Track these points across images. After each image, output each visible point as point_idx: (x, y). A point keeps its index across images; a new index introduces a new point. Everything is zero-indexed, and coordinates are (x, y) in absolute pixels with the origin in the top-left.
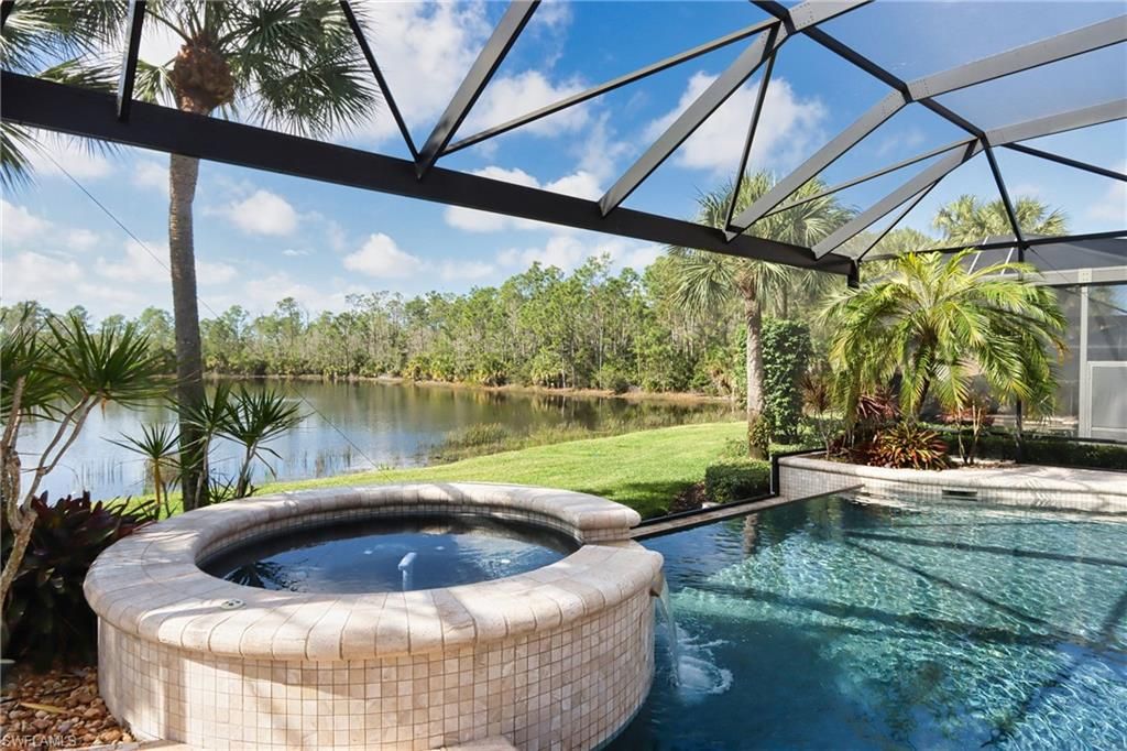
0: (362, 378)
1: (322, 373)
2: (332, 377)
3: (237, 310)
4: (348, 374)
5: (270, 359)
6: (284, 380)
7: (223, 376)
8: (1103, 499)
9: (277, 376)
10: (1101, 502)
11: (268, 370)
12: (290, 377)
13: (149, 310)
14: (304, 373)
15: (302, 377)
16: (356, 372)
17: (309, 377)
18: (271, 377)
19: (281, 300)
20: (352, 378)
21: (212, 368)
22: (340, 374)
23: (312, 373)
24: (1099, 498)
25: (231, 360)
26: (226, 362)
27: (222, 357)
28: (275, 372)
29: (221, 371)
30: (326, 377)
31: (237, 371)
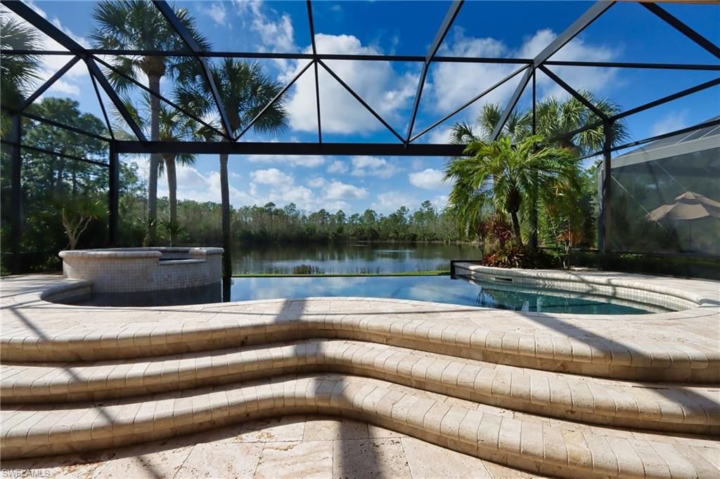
0: (463, 243)
1: (443, 240)
2: (447, 242)
3: (403, 208)
4: (455, 241)
5: (418, 233)
6: (424, 243)
7: (396, 242)
8: (592, 287)
9: (421, 242)
10: (590, 288)
11: (417, 238)
12: (427, 242)
13: (367, 211)
14: (434, 240)
15: (433, 242)
16: (460, 240)
17: (436, 242)
18: (418, 242)
19: (423, 202)
20: (458, 242)
21: (392, 237)
22: (451, 240)
23: (438, 240)
24: (589, 286)
25: (400, 234)
26: (398, 235)
27: (396, 232)
28: (420, 240)
29: (396, 239)
30: (445, 242)
31: (404, 239)
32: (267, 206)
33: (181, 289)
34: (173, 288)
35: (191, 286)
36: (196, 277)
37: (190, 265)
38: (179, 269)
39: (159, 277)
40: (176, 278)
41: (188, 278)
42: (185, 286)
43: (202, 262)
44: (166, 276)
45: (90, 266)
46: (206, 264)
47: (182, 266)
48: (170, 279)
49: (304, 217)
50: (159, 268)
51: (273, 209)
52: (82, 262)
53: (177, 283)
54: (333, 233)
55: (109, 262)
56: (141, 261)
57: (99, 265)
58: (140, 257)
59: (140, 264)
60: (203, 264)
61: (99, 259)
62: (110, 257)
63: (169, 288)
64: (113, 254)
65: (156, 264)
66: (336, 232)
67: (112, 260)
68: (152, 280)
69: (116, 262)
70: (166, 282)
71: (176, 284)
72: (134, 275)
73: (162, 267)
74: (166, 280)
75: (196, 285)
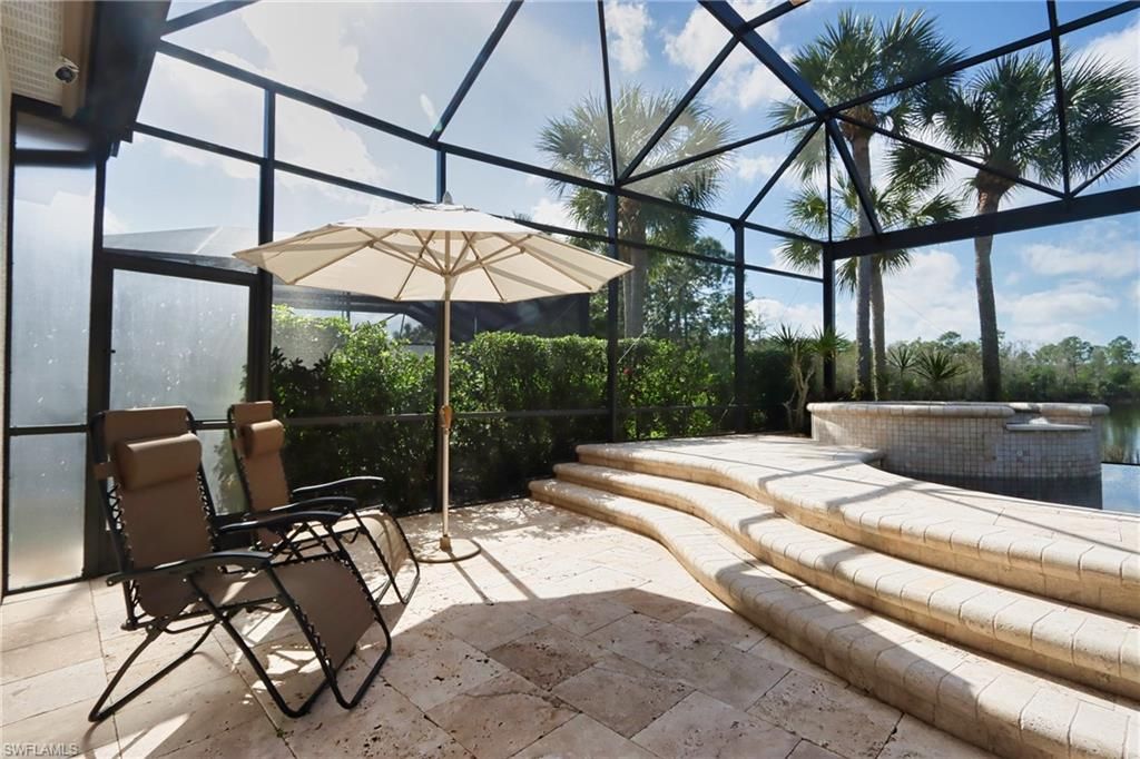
32: (943, 338)
33: (1047, 479)
34: (1033, 476)
35: (1065, 475)
36: (1074, 458)
37: (1064, 435)
38: (1044, 442)
39: (1007, 453)
40: (1039, 459)
41: (1060, 459)
42: (1055, 475)
43: (1084, 431)
44: (1020, 454)
45: (879, 427)
46: (1090, 435)
47: (1049, 436)
48: (1026, 459)
49: (1024, 355)
50: (1006, 436)
51: (956, 342)
52: (864, 420)
53: (1041, 467)
54: (1102, 384)
55: (913, 423)
56: (973, 423)
57: (895, 427)
58: (972, 416)
59: (973, 427)
60: (1084, 435)
61: (897, 416)
62: (917, 415)
63: (1026, 475)
64: (925, 410)
65: (1001, 430)
66: (1109, 382)
67: (920, 419)
68: (994, 458)
69: (926, 423)
70: (1020, 464)
71: (1038, 470)
72: (960, 446)
73: (1013, 436)
74: (1019, 460)
75: (1074, 475)
